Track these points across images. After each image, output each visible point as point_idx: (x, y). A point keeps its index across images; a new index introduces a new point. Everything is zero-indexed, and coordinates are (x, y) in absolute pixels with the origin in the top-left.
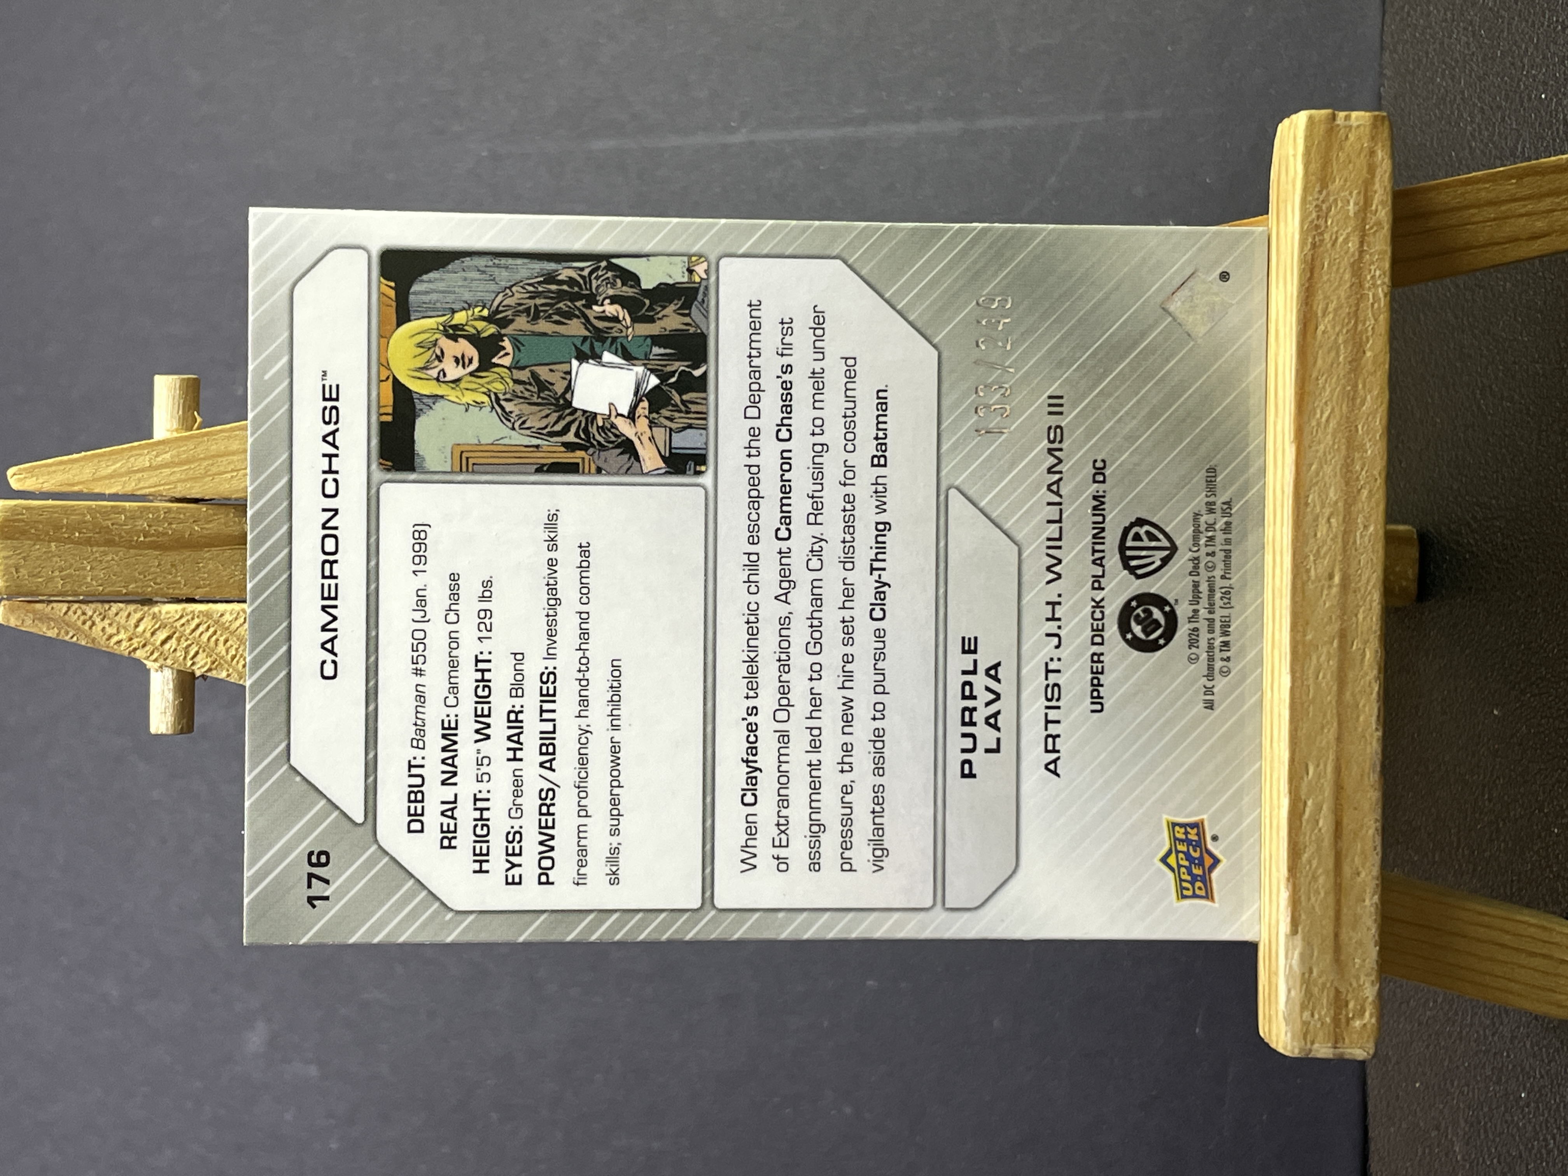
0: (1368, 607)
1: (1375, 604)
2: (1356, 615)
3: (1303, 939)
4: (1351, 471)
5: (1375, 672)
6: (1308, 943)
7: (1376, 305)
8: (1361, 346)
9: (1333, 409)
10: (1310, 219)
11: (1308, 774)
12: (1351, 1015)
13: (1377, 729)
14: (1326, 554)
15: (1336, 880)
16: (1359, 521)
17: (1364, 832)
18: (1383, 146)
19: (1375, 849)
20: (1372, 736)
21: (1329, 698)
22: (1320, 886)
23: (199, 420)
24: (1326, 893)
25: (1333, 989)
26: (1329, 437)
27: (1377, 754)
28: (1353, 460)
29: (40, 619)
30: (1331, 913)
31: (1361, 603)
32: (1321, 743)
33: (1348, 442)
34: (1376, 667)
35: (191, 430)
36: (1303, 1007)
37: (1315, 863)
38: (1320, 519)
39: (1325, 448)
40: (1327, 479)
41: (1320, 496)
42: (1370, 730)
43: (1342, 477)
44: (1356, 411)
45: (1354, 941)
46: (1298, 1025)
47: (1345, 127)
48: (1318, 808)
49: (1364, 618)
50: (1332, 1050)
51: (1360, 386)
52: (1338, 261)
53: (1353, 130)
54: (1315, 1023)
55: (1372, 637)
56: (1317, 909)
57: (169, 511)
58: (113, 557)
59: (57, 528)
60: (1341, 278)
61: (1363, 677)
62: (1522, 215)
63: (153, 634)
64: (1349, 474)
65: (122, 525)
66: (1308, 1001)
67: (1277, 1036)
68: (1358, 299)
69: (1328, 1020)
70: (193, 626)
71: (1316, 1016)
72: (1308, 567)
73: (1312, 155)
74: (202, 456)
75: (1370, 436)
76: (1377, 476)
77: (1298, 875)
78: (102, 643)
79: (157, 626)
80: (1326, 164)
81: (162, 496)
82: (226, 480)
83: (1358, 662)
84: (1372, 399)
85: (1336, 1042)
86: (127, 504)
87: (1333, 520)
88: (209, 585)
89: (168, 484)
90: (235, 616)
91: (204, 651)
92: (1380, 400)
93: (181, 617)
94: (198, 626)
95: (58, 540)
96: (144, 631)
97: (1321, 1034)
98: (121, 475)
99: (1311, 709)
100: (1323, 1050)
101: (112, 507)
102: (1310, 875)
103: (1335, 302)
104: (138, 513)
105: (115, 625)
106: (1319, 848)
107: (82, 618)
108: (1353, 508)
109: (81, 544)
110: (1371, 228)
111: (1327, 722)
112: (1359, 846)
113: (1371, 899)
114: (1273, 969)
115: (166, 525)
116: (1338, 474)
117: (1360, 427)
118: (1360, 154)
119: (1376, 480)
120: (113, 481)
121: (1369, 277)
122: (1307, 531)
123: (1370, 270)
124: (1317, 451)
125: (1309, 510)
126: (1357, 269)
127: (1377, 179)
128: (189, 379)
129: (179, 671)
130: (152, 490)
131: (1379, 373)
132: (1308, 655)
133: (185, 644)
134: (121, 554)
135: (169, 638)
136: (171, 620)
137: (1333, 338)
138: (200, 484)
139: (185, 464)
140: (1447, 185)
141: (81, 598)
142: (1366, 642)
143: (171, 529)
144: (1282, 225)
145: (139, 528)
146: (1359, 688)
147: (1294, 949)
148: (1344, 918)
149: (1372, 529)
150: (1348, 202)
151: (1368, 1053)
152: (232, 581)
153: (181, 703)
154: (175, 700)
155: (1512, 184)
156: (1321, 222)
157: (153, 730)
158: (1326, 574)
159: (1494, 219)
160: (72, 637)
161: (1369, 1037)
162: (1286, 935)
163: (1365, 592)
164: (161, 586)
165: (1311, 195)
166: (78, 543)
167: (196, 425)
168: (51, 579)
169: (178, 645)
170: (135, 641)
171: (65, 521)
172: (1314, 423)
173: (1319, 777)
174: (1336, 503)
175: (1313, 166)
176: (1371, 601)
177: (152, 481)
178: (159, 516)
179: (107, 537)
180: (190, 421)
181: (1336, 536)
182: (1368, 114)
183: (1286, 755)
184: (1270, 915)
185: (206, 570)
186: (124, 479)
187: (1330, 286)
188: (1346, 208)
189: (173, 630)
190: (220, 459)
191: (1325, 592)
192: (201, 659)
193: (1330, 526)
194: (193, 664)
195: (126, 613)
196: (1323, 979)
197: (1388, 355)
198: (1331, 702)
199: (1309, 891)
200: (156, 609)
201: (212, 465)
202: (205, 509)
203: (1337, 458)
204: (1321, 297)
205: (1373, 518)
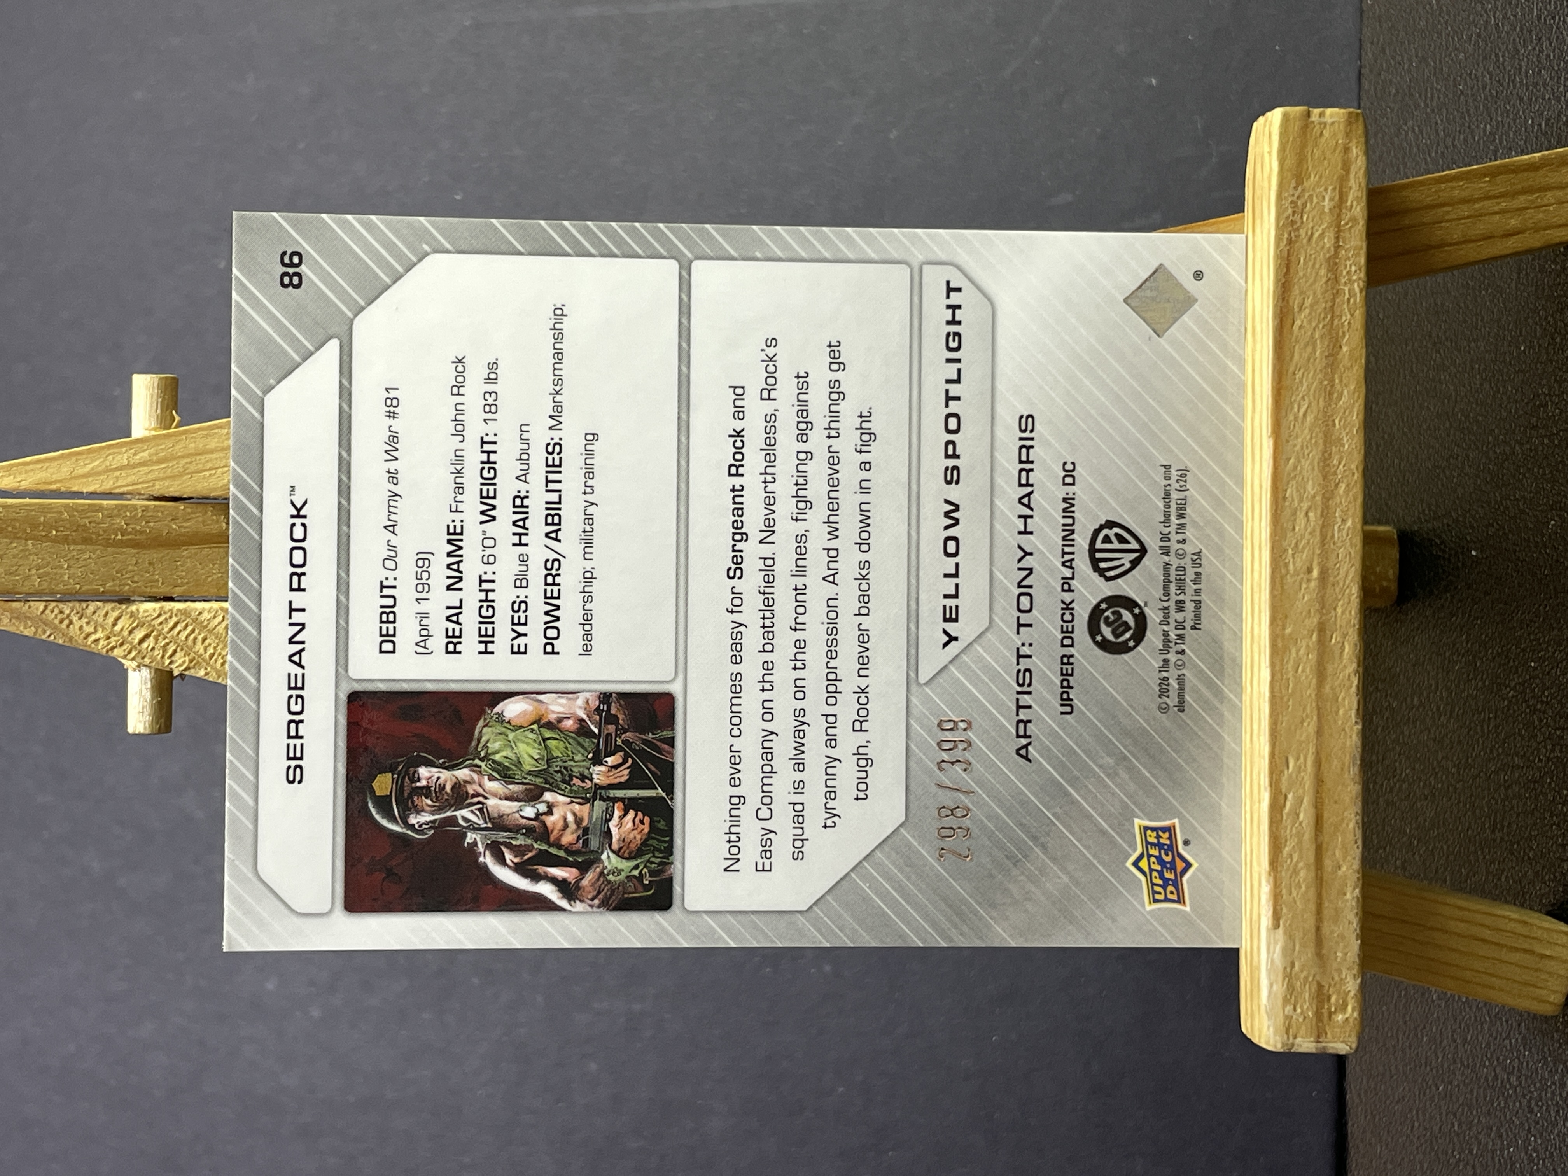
0: (1346, 600)
1: (1354, 597)
2: (1335, 609)
3: (1285, 933)
4: (1328, 465)
5: (1355, 665)
6: (1290, 937)
7: (1352, 300)
8: (1337, 340)
9: (1310, 404)
10: (1286, 215)
11: (1288, 768)
12: (1333, 1010)
13: (1356, 722)
14: (1304, 548)
15: (1317, 876)
16: (1337, 515)
17: (1344, 825)
18: (1358, 142)
19: (1356, 843)
20: (1352, 729)
21: (1308, 693)
22: (1301, 880)
23: (177, 418)
24: (1307, 888)
25: (1315, 983)
26: (1306, 431)
27: (1357, 748)
28: (1330, 454)
29: (17, 618)
30: (1312, 907)
31: (1340, 597)
32: (1301, 736)
33: (1325, 436)
34: (1355, 660)
35: (170, 428)
36: (1286, 1001)
37: (1295, 857)
38: (1298, 513)
39: (1303, 443)
40: (1305, 473)
41: (1298, 491)
42: (1349, 723)
43: (1320, 471)
44: (1334, 406)
45: (1336, 935)
46: (1281, 1019)
47: (1320, 124)
48: (1299, 801)
49: (1343, 613)
50: (1314, 1044)
51: (1337, 381)
52: (1313, 256)
53: (1328, 127)
54: (1297, 1017)
55: (1351, 631)
56: (1298, 903)
57: (147, 507)
58: (89, 554)
59: (35, 526)
60: (1317, 273)
61: (1343, 670)
62: (1496, 213)
63: (131, 632)
64: (1327, 469)
65: (99, 523)
66: (1291, 995)
67: (1260, 1031)
68: (1333, 294)
69: (1310, 1014)
70: (171, 623)
71: (1299, 1011)
72: (1287, 561)
73: (1287, 152)
74: (180, 454)
75: (1347, 430)
76: (1355, 471)
77: (1279, 869)
78: (80, 642)
79: (135, 624)
80: (1301, 159)
81: (140, 494)
82: (204, 478)
83: (1337, 655)
84: (1348, 392)
85: (1319, 1037)
86: (105, 502)
87: (1311, 514)
88: (187, 583)
89: (148, 482)
90: (213, 614)
91: (182, 649)
92: (1356, 395)
93: (159, 615)
94: (176, 625)
95: (35, 538)
96: (122, 630)
97: (1304, 1028)
98: (99, 474)
99: (1290, 703)
100: (1306, 1045)
101: (90, 505)
102: (1291, 869)
103: (1311, 297)
104: (115, 512)
105: (92, 623)
106: (1300, 842)
107: (59, 617)
108: (1330, 502)
109: (58, 542)
110: (1347, 224)
111: (1307, 716)
112: (1340, 839)
113: (1353, 892)
114: (1255, 964)
115: (144, 523)
116: (1316, 468)
117: (1337, 422)
118: (1335, 150)
119: (1353, 474)
120: (90, 479)
121: (1344, 273)
122: (1285, 525)
123: (1346, 266)
124: (1295, 446)
125: (1287, 504)
126: (1333, 265)
127: (1352, 176)
128: (166, 378)
129: (157, 670)
130: (130, 488)
131: (1356, 367)
132: (1286, 649)
133: (163, 643)
134: (98, 552)
135: (147, 636)
136: (149, 619)
137: (1309, 333)
138: (179, 482)
139: (163, 463)
140: (1422, 183)
141: (59, 596)
142: (1345, 636)
143: (149, 527)
144: (1258, 222)
145: (116, 526)
146: (1339, 681)
147: (1276, 943)
148: (1325, 912)
149: (1349, 523)
150: (1324, 198)
151: (1351, 1048)
152: (210, 579)
153: (159, 702)
154: (153, 699)
155: (1486, 182)
156: (1297, 218)
157: (131, 730)
158: (1305, 568)
159: (1468, 217)
160: (49, 636)
161: (1351, 1031)
162: (1268, 930)
163: (1344, 585)
164: (139, 584)
165: (1287, 191)
166: (55, 540)
167: (175, 424)
168: (28, 577)
169: (156, 643)
170: (113, 639)
171: (42, 519)
172: (1291, 418)
173: (1299, 770)
174: (1314, 497)
175: (1288, 162)
176: (1350, 595)
177: (129, 480)
178: (137, 514)
179: (85, 535)
180: (168, 422)
181: (1314, 531)
182: (1343, 111)
183: (1266, 750)
184: (1251, 910)
185: (184, 568)
186: (102, 477)
187: (1306, 282)
188: (1322, 204)
189: (151, 629)
190: (198, 458)
191: (1304, 586)
192: (179, 658)
193: (1308, 520)
194: (171, 663)
195: (104, 612)
196: (1305, 973)
197: (1364, 350)
198: (1310, 695)
199: (1290, 884)
200: (133, 608)
201: (191, 462)
202: (182, 508)
203: (1314, 453)
204: (1297, 292)
205: (1350, 513)
